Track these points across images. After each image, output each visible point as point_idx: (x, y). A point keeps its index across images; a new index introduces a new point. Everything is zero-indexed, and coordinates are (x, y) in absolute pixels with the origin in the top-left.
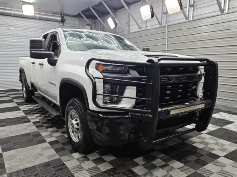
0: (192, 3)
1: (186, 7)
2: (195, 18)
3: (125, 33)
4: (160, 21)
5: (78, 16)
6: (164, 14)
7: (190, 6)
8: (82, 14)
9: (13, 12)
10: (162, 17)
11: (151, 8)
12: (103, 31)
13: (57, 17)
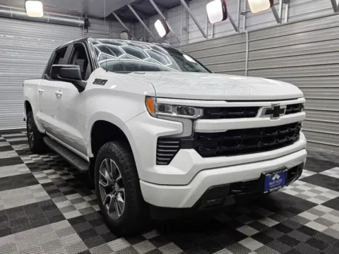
1: (278, 4)
2: (290, 20)
3: (181, 44)
4: (236, 24)
5: (110, 18)
6: (243, 14)
7: (285, 1)
8: (115, 15)
9: (12, 12)
10: (239, 19)
11: (224, 5)
12: (147, 41)
13: (77, 19)
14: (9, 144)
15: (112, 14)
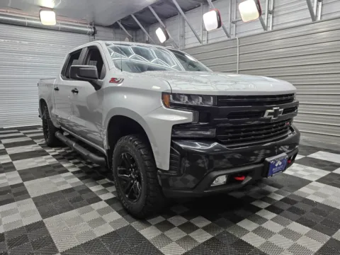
0: (272, 9)
2: (274, 28)
4: (228, 30)
5: (115, 26)
6: (233, 23)
7: (270, 12)
8: (120, 24)
9: (27, 21)
10: (231, 27)
11: (218, 15)
13: (86, 27)
14: (31, 139)
15: (116, 23)
